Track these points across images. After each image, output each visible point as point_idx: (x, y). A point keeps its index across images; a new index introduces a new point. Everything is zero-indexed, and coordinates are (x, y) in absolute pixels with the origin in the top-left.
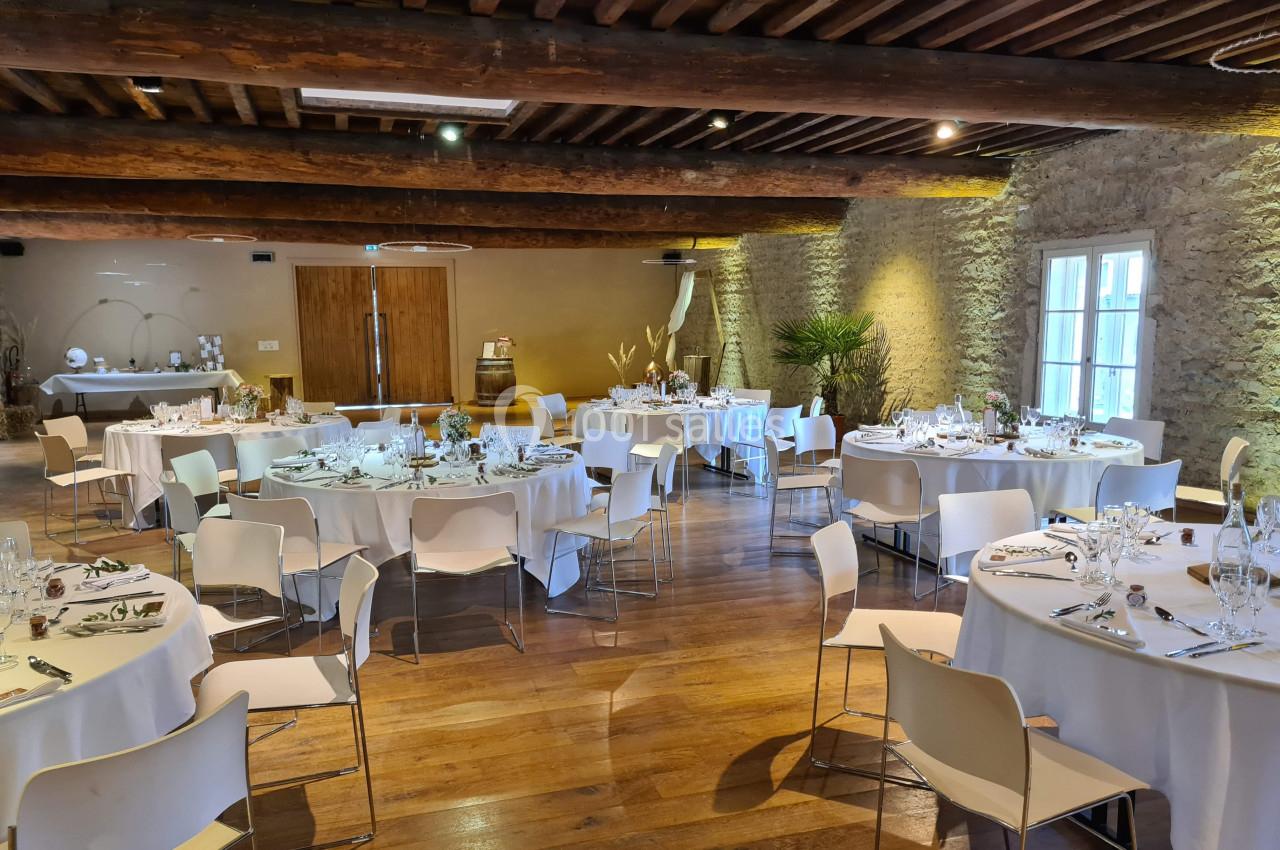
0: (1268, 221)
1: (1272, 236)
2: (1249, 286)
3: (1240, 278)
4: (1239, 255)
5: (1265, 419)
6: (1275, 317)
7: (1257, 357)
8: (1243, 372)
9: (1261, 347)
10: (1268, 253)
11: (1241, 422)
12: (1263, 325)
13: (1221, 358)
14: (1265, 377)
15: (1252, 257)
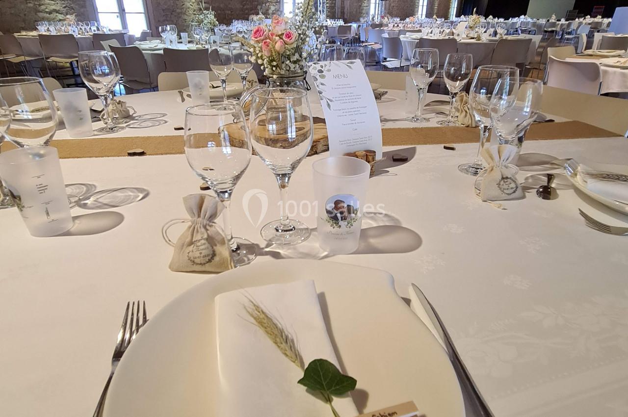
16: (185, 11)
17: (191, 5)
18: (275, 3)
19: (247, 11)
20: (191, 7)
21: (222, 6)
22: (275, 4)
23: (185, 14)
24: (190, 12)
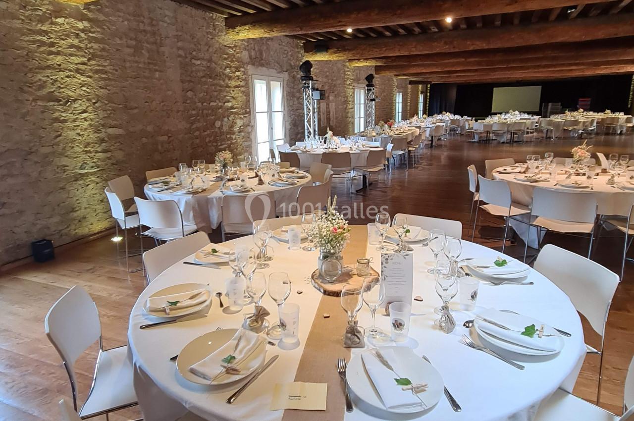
0: (42, 49)
1: (48, 60)
2: (39, 93)
3: (29, 87)
4: (26, 70)
5: (77, 180)
6: (64, 114)
7: (59, 141)
8: (54, 153)
9: (60, 135)
10: (48, 72)
11: (61, 186)
12: (57, 120)
13: (33, 146)
14: (69, 153)
15: (37, 73)
16: (64, 149)
17: (78, 134)
18: (243, 114)
19: (197, 133)
20: (80, 138)
21: (149, 128)
22: (242, 116)
23: (62, 154)
24: (77, 149)
